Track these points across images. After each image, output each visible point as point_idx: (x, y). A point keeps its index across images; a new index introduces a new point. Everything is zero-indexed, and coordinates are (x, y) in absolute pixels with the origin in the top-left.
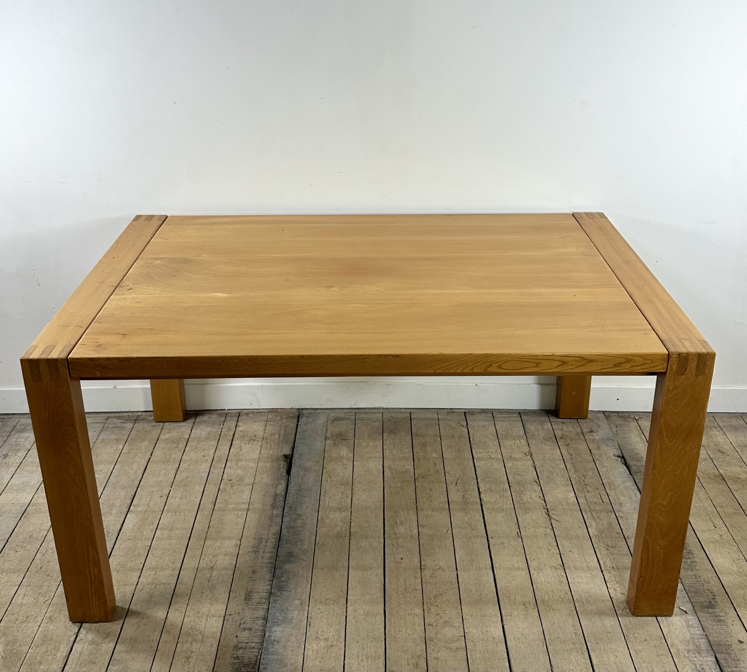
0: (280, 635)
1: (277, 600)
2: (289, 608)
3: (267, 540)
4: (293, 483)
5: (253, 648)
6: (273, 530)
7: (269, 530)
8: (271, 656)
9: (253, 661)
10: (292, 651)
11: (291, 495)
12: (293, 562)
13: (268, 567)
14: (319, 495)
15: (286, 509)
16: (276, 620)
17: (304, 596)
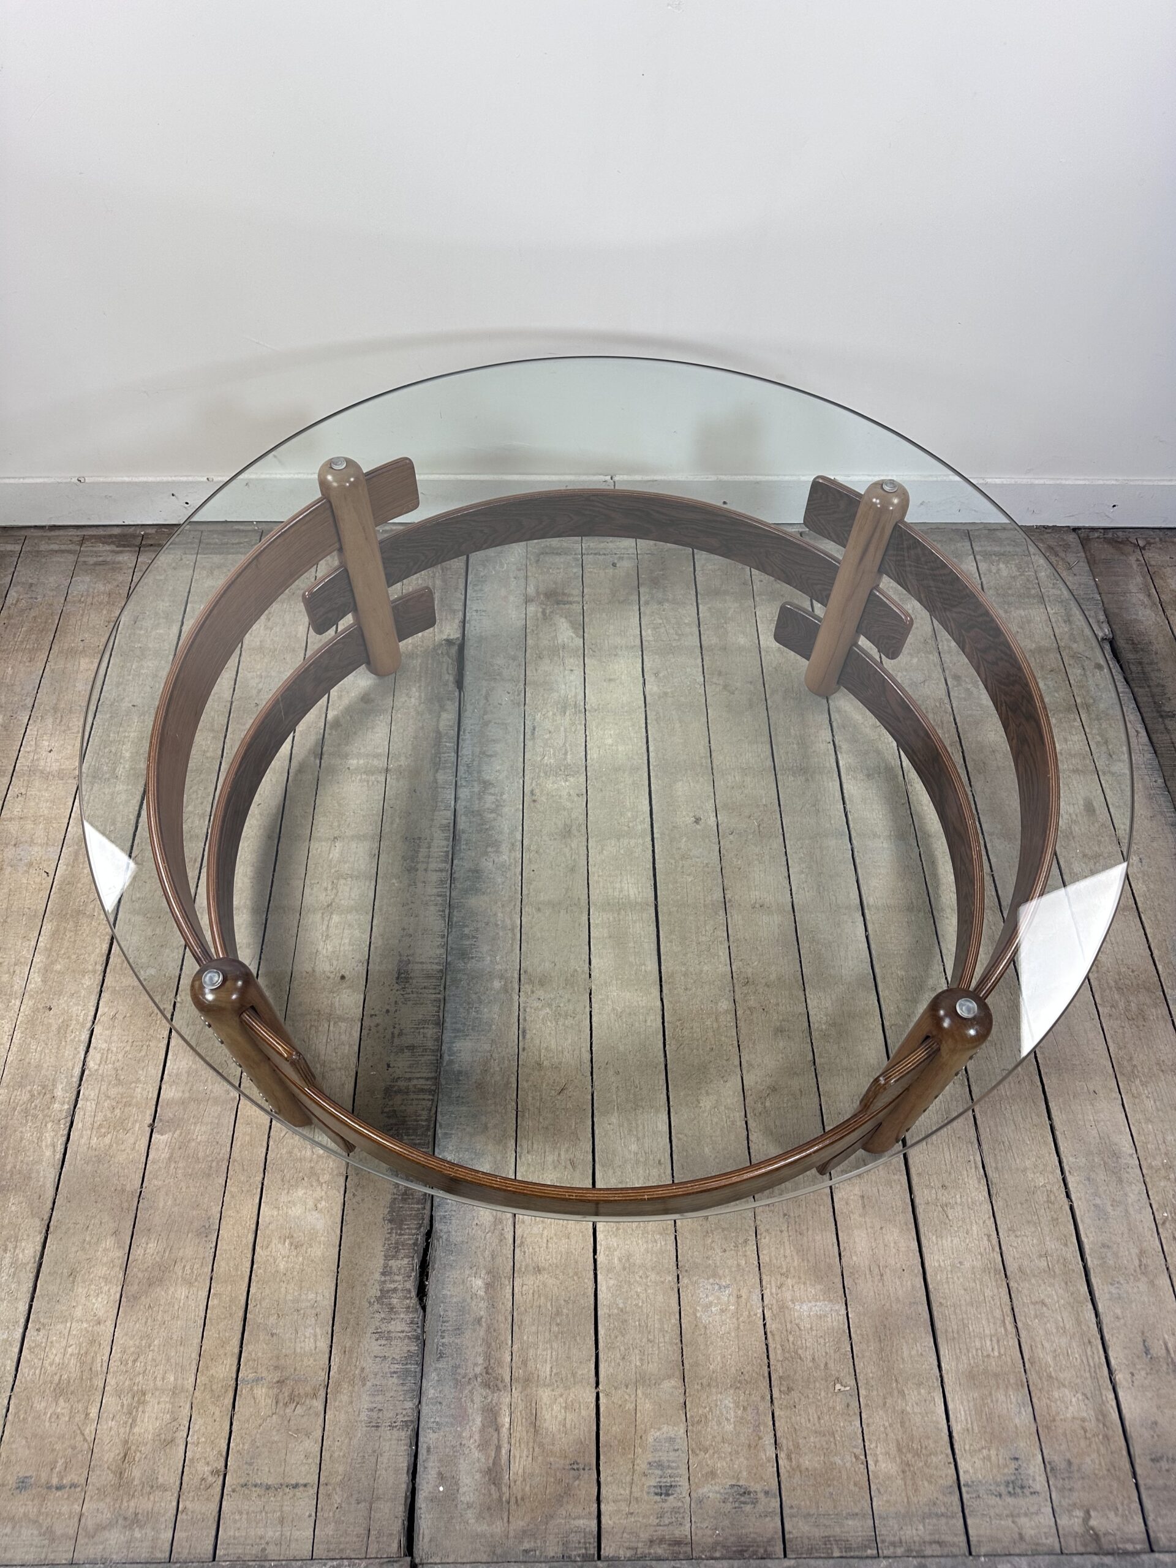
0: (469, 1059)
1: (460, 981)
2: (483, 998)
3: (427, 843)
4: (469, 708)
5: (422, 1091)
6: (438, 818)
7: (432, 820)
8: (457, 1108)
9: (422, 1120)
10: (494, 1096)
11: (468, 736)
12: (484, 893)
13: (435, 905)
14: (522, 737)
15: (462, 769)
16: (459, 1026)
17: (509, 972)
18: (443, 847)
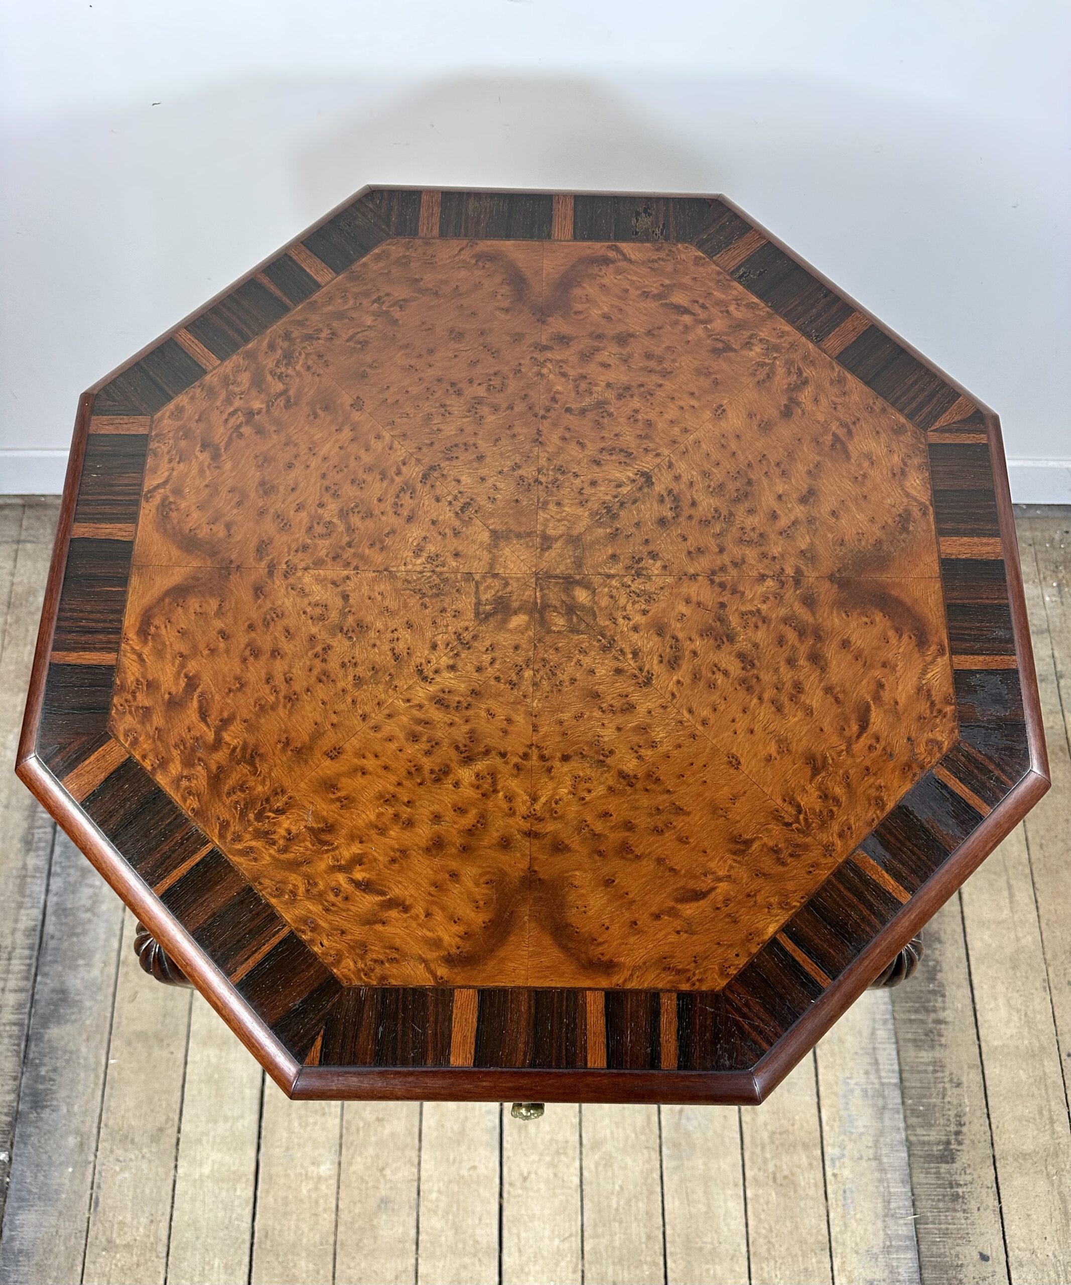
0: (32, 1235)
1: (30, 1136)
2: (54, 1159)
3: (10, 953)
6: (24, 918)
7: (16, 921)
12: (67, 1021)
13: (10, 1037)
15: (58, 850)
16: (24, 1194)
17: (87, 1124)
18: (26, 958)
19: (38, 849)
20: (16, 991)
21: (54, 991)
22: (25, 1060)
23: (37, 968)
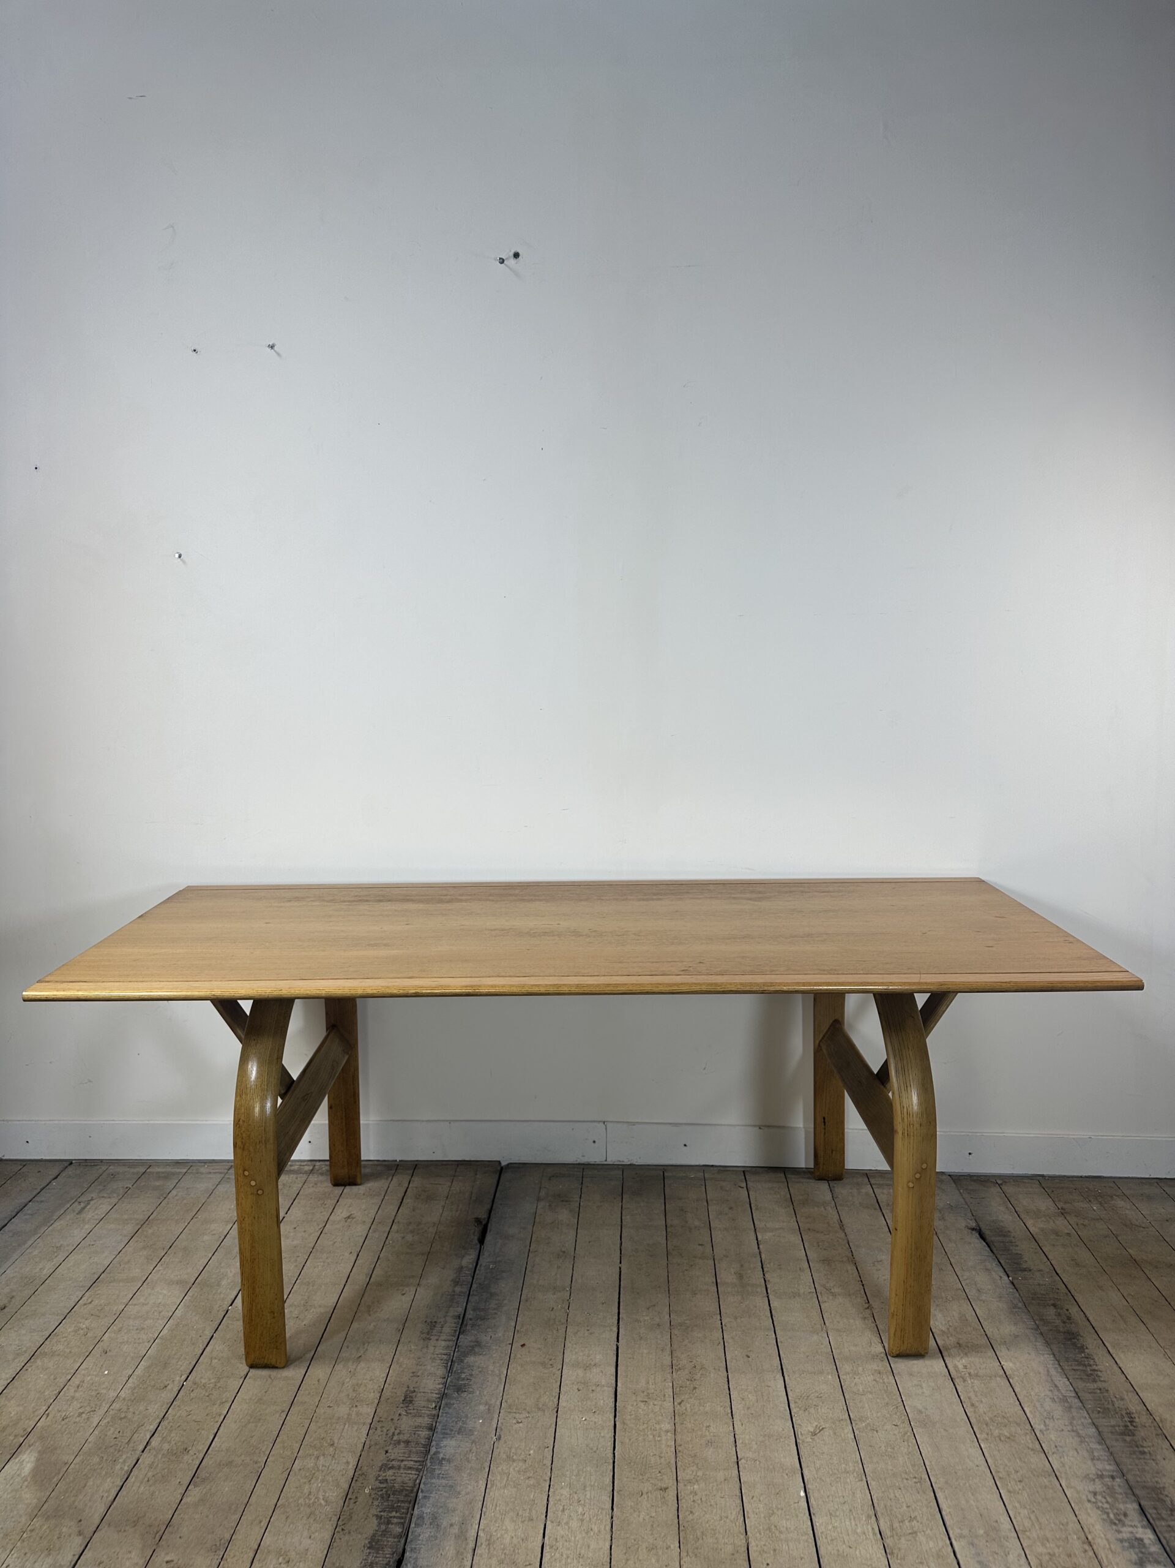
0: (453, 1451)
1: (453, 1404)
2: (469, 1415)
3: (442, 1325)
4: (486, 1254)
5: (410, 1468)
6: (453, 1311)
7: (447, 1312)
8: (438, 1481)
9: (407, 1486)
10: (470, 1474)
11: (483, 1268)
12: (480, 1355)
13: (442, 1360)
14: (524, 1270)
15: (474, 1286)
16: (448, 1431)
17: (493, 1401)
19: (461, 1285)
20: (445, 1340)
21: (471, 1341)
22: (450, 1371)
23: (459, 1333)
